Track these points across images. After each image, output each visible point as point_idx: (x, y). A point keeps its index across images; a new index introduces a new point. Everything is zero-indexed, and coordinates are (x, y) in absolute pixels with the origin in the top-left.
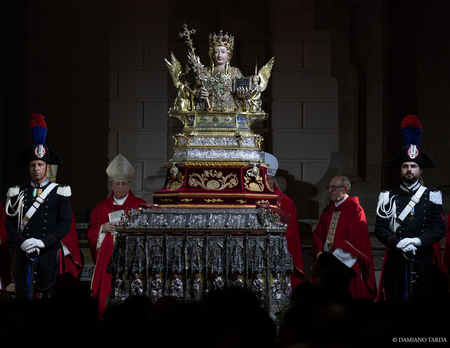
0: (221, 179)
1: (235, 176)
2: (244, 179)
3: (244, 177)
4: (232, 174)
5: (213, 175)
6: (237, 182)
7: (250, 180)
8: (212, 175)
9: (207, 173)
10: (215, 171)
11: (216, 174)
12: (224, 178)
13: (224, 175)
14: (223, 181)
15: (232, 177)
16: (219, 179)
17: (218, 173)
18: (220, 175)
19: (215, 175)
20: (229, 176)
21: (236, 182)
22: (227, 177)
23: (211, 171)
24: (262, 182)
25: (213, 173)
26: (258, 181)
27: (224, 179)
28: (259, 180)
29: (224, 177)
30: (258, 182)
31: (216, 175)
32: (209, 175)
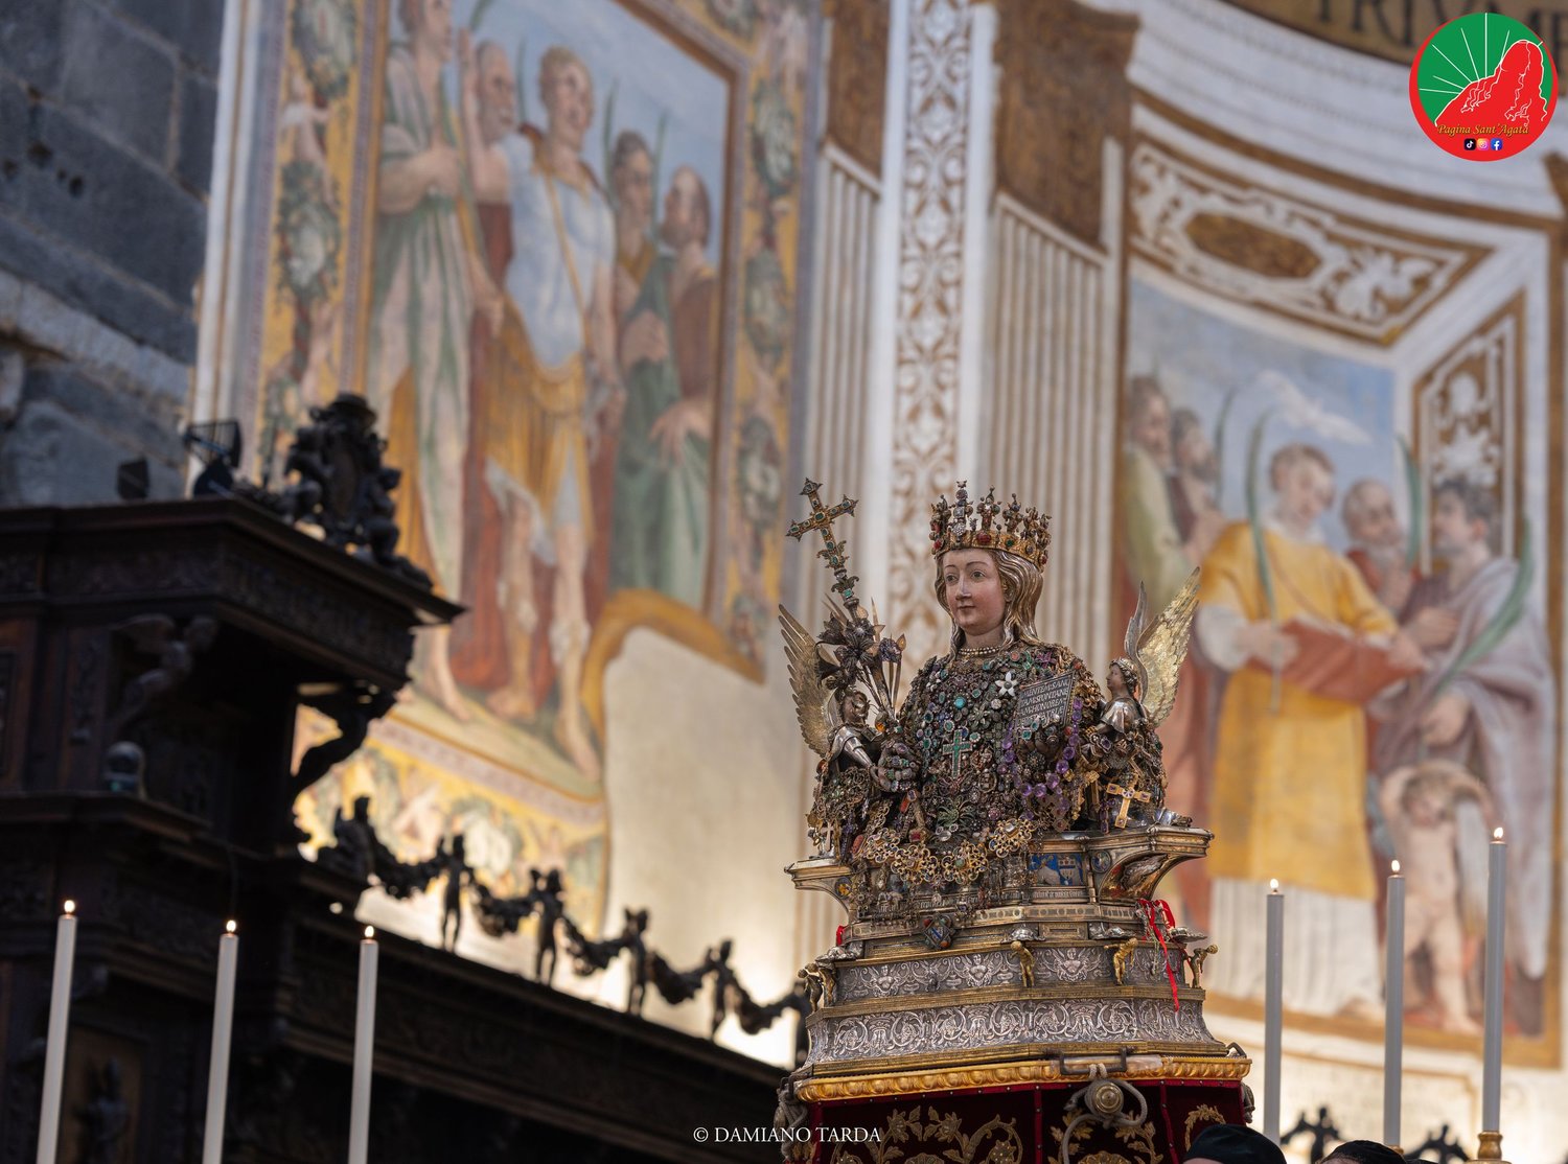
0: (955, 1145)
1: (1009, 1128)
2: (1053, 1138)
3: (1053, 1129)
4: (997, 1122)
5: (923, 1132)
6: (1020, 1157)
7: (1083, 1142)
8: (916, 1129)
9: (897, 1122)
10: (933, 1113)
11: (935, 1123)
12: (964, 1140)
13: (967, 1128)
14: (961, 1156)
15: (1000, 1134)
16: (946, 1145)
17: (942, 1118)
18: (948, 1127)
19: (930, 1130)
20: (986, 1130)
21: (1016, 1154)
22: (978, 1136)
23: (916, 1112)
24: (1152, 1145)
25: (925, 1120)
26: (1131, 1140)
27: (963, 1147)
28: (1139, 1138)
29: (965, 1137)
30: (1130, 1146)
31: (935, 1127)
32: (908, 1130)
